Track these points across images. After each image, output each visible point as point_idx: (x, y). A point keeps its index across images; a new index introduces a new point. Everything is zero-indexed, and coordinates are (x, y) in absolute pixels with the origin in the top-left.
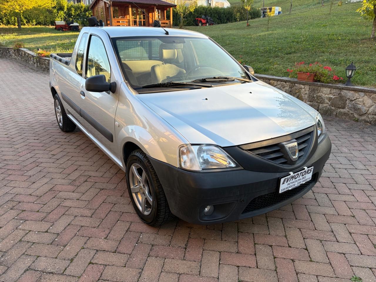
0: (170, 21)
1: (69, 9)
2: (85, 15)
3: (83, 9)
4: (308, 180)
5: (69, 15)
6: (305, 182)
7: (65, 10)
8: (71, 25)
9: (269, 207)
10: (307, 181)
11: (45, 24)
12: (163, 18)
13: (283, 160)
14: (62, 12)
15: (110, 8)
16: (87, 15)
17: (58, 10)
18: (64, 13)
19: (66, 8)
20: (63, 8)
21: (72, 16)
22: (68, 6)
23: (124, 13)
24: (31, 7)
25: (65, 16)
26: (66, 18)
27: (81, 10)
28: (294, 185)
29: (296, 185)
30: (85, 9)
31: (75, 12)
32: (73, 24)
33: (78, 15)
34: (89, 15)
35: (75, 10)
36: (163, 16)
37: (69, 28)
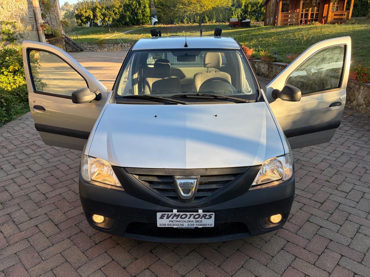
0: (349, 12)
1: (246, 6)
2: (261, 10)
3: (259, 5)
4: (208, 226)
5: (245, 11)
6: (202, 227)
7: (243, 7)
8: (243, 21)
9: (159, 238)
10: (205, 226)
11: (223, 22)
12: (342, 9)
13: (172, 194)
14: (240, 9)
15: (279, 2)
16: (262, 10)
17: (236, 8)
18: (241, 10)
19: (244, 5)
20: (241, 5)
21: (248, 12)
22: (246, 3)
23: (296, 6)
24: (210, 7)
25: (241, 13)
26: (242, 15)
27: (257, 6)
28: (183, 225)
29: (185, 226)
30: (261, 4)
31: (251, 8)
32: (245, 20)
33: (254, 11)
34: (264, 10)
35: (252, 7)
36: (342, 6)
37: (241, 24)
